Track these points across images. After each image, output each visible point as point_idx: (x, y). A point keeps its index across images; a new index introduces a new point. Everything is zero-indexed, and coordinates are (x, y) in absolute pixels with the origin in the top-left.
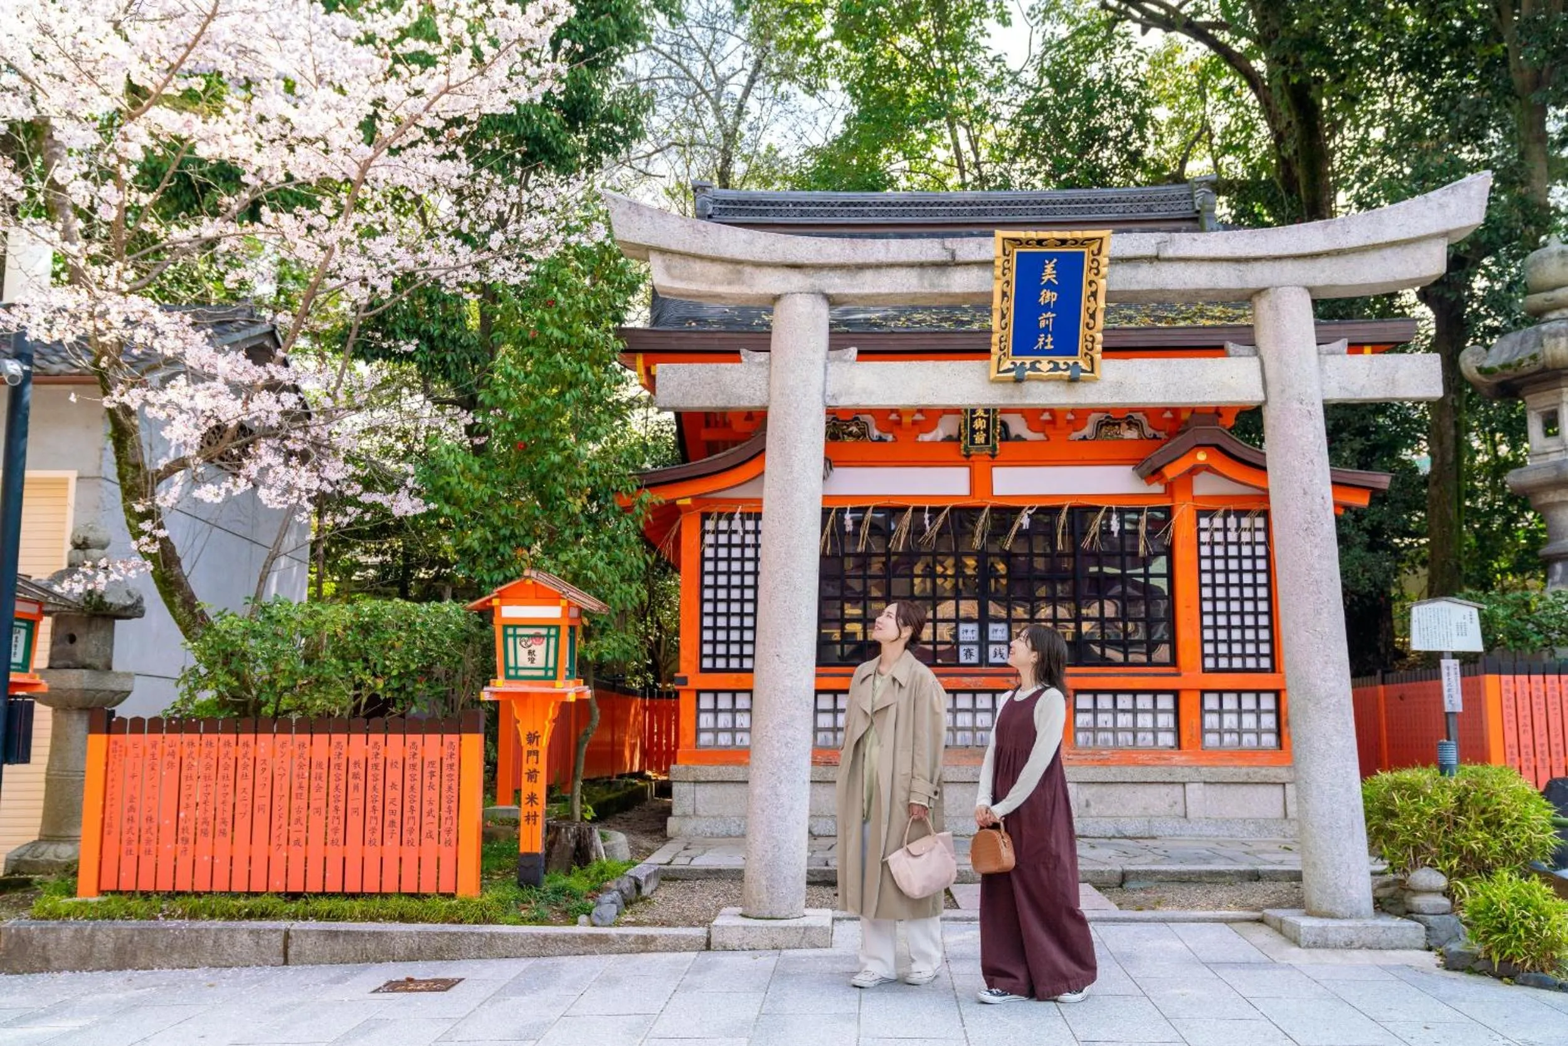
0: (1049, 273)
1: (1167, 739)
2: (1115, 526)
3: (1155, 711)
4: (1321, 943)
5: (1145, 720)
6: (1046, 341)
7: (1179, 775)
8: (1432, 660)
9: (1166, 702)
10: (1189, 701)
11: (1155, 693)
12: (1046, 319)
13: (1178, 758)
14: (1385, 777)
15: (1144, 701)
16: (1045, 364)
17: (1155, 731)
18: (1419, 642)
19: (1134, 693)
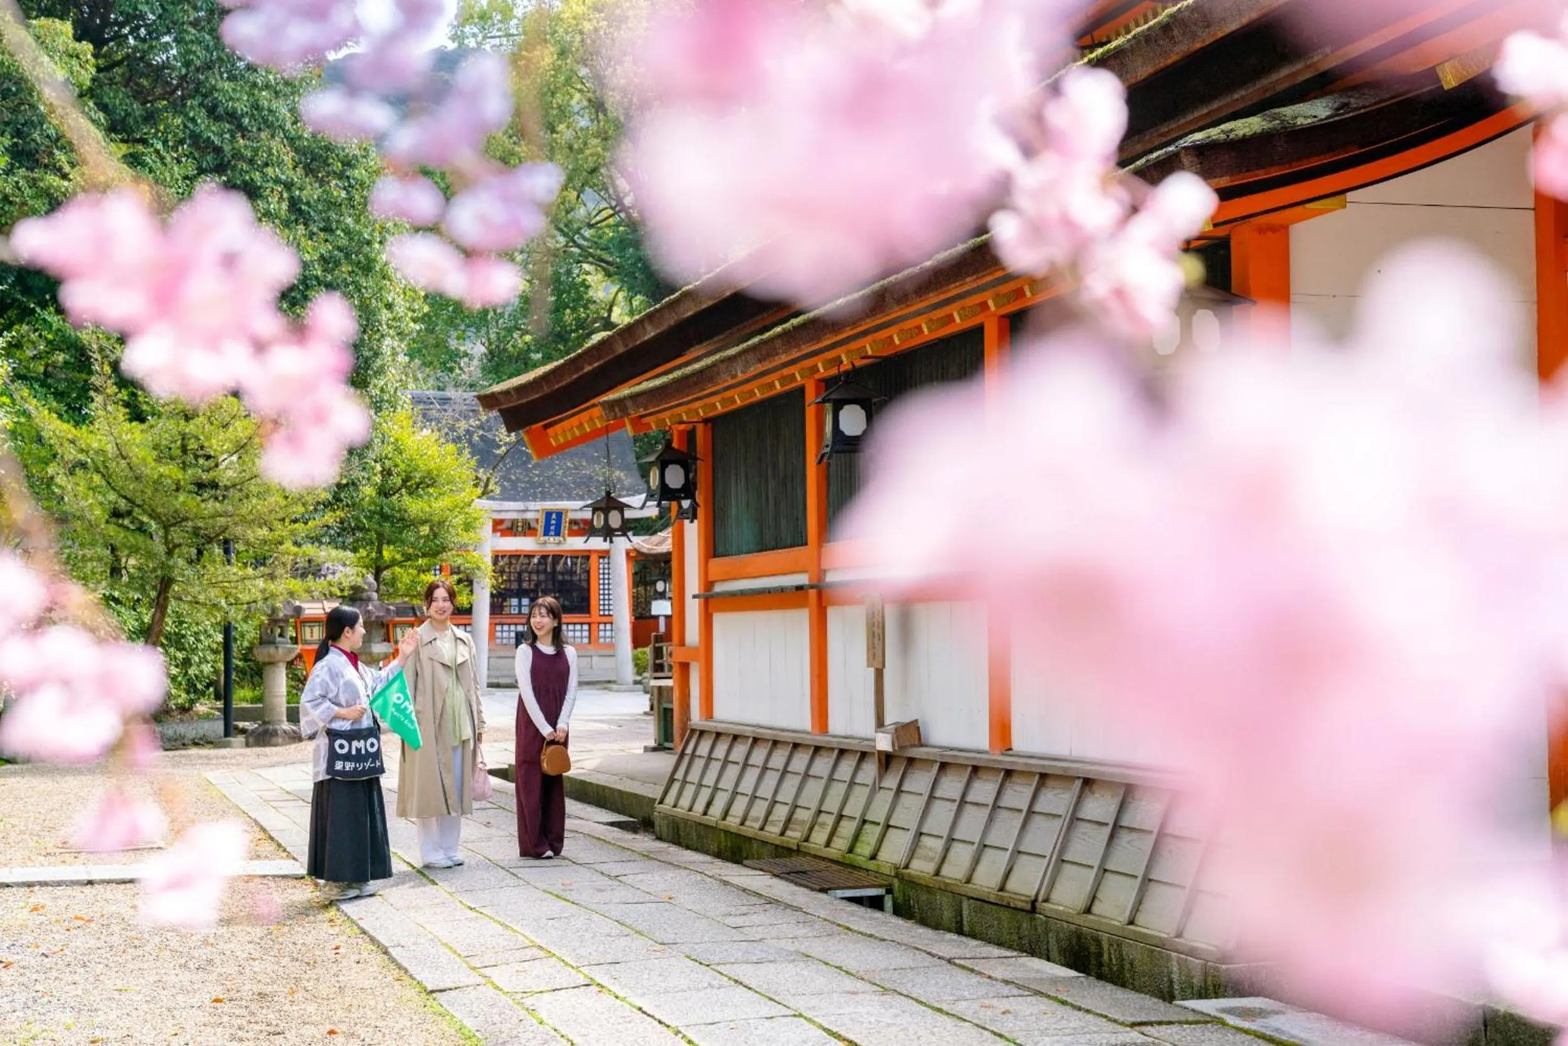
0: (554, 516)
1: (586, 641)
2: (569, 563)
3: (582, 630)
4: (618, 691)
5: (578, 634)
6: (552, 533)
7: (589, 653)
8: (657, 617)
9: (586, 627)
10: (594, 627)
11: (582, 624)
12: (552, 528)
13: (590, 647)
14: (639, 650)
15: (578, 627)
16: (552, 539)
17: (582, 637)
18: (654, 612)
19: (575, 624)
